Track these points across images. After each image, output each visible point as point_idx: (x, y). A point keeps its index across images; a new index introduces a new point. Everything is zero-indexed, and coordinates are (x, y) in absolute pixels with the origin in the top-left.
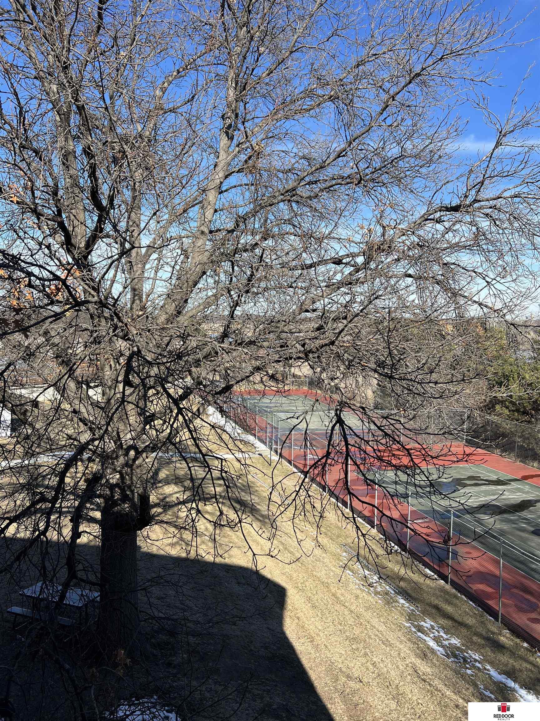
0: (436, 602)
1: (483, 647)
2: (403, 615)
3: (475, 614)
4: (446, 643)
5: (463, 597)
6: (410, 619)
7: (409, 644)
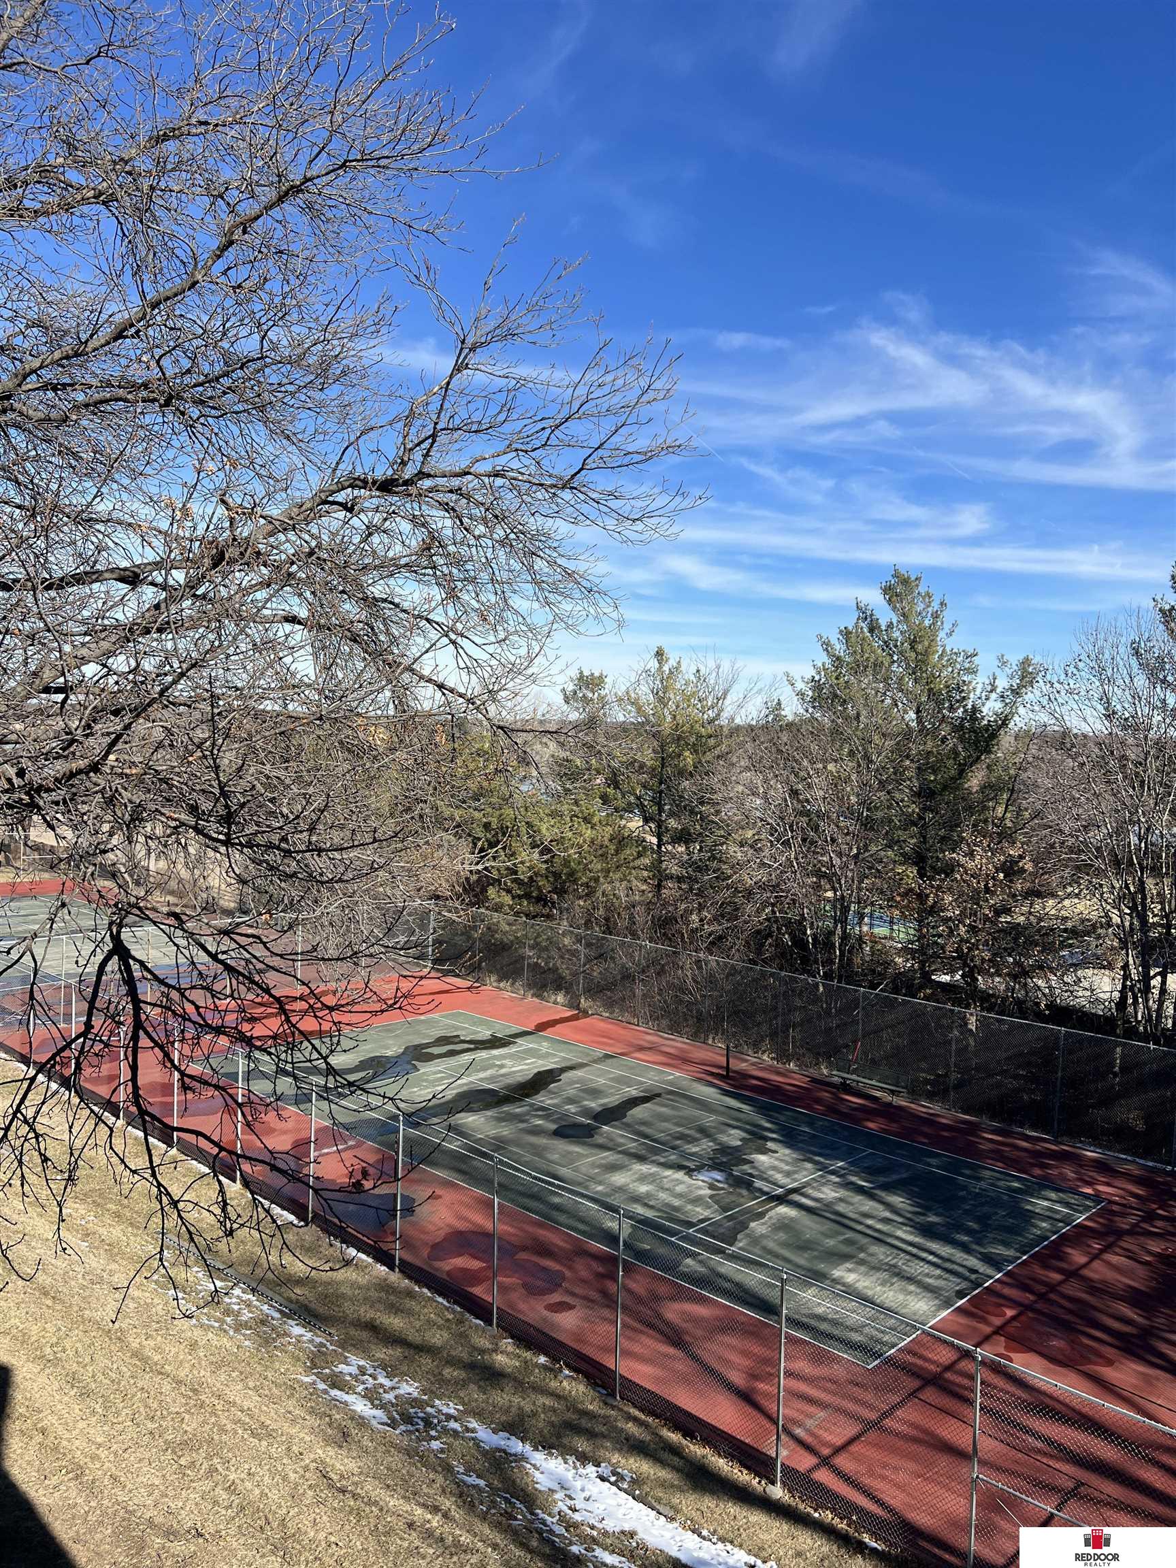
0: (371, 1314)
1: (464, 1384)
2: (298, 1360)
3: (448, 1320)
4: (390, 1397)
5: (425, 1290)
6: (314, 1366)
7: (312, 1421)
